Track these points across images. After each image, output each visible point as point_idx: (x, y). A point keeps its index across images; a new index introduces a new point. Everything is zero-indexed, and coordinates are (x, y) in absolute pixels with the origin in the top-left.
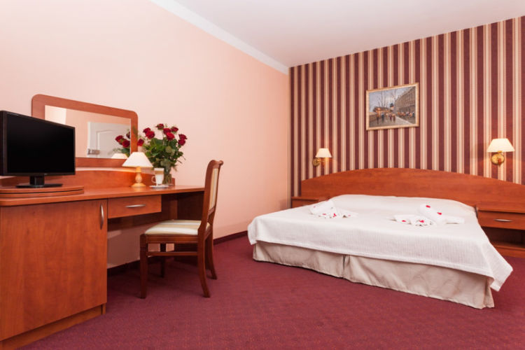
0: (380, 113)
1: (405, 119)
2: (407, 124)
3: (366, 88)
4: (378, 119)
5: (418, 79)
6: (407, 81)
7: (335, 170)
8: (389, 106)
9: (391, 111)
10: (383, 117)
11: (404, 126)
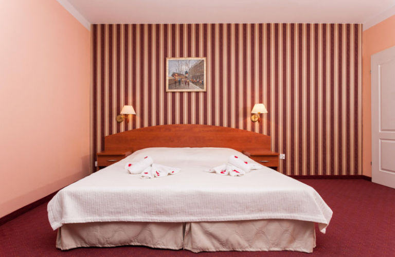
0: (177, 78)
1: (196, 85)
2: (198, 89)
3: (166, 56)
4: (176, 83)
5: (205, 55)
6: (197, 55)
7: (138, 126)
8: (184, 73)
9: (186, 77)
10: (179, 82)
11: (196, 90)
